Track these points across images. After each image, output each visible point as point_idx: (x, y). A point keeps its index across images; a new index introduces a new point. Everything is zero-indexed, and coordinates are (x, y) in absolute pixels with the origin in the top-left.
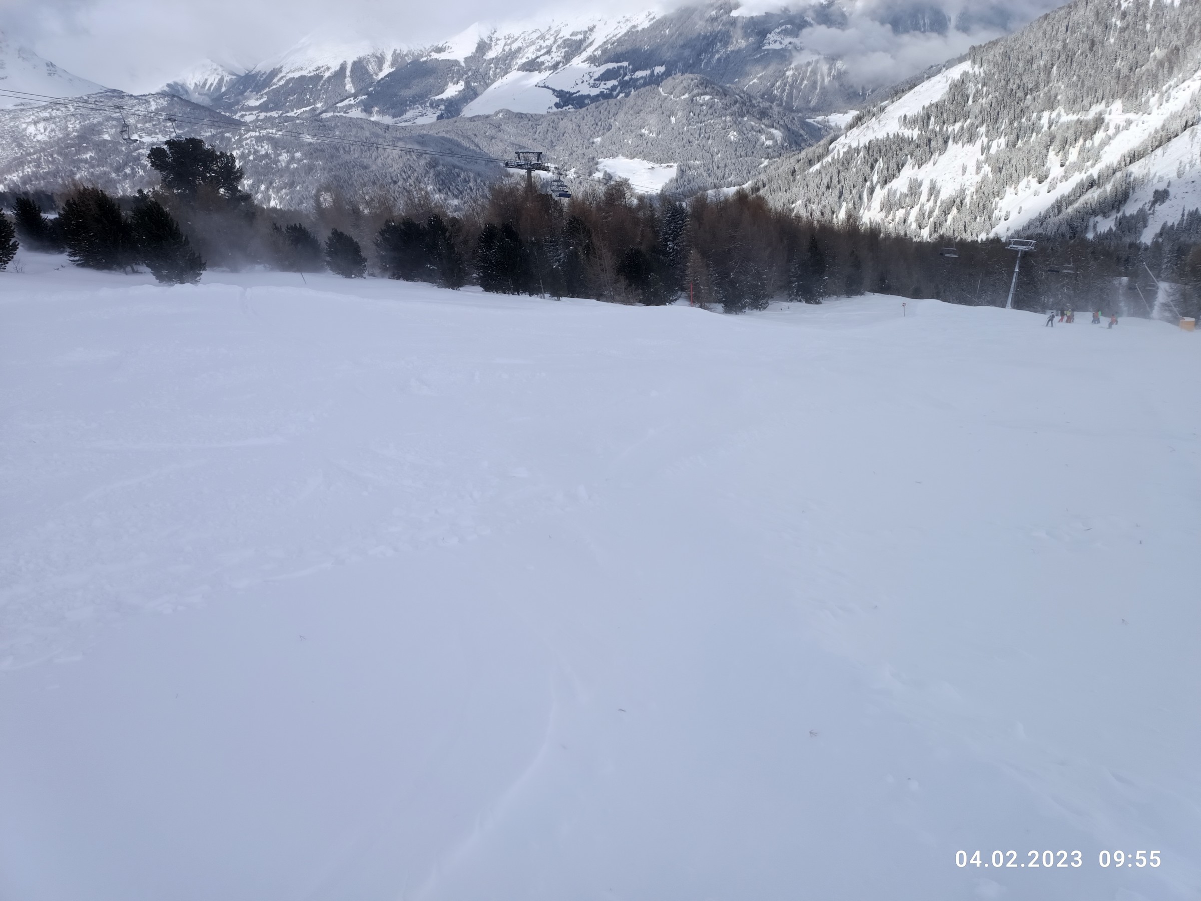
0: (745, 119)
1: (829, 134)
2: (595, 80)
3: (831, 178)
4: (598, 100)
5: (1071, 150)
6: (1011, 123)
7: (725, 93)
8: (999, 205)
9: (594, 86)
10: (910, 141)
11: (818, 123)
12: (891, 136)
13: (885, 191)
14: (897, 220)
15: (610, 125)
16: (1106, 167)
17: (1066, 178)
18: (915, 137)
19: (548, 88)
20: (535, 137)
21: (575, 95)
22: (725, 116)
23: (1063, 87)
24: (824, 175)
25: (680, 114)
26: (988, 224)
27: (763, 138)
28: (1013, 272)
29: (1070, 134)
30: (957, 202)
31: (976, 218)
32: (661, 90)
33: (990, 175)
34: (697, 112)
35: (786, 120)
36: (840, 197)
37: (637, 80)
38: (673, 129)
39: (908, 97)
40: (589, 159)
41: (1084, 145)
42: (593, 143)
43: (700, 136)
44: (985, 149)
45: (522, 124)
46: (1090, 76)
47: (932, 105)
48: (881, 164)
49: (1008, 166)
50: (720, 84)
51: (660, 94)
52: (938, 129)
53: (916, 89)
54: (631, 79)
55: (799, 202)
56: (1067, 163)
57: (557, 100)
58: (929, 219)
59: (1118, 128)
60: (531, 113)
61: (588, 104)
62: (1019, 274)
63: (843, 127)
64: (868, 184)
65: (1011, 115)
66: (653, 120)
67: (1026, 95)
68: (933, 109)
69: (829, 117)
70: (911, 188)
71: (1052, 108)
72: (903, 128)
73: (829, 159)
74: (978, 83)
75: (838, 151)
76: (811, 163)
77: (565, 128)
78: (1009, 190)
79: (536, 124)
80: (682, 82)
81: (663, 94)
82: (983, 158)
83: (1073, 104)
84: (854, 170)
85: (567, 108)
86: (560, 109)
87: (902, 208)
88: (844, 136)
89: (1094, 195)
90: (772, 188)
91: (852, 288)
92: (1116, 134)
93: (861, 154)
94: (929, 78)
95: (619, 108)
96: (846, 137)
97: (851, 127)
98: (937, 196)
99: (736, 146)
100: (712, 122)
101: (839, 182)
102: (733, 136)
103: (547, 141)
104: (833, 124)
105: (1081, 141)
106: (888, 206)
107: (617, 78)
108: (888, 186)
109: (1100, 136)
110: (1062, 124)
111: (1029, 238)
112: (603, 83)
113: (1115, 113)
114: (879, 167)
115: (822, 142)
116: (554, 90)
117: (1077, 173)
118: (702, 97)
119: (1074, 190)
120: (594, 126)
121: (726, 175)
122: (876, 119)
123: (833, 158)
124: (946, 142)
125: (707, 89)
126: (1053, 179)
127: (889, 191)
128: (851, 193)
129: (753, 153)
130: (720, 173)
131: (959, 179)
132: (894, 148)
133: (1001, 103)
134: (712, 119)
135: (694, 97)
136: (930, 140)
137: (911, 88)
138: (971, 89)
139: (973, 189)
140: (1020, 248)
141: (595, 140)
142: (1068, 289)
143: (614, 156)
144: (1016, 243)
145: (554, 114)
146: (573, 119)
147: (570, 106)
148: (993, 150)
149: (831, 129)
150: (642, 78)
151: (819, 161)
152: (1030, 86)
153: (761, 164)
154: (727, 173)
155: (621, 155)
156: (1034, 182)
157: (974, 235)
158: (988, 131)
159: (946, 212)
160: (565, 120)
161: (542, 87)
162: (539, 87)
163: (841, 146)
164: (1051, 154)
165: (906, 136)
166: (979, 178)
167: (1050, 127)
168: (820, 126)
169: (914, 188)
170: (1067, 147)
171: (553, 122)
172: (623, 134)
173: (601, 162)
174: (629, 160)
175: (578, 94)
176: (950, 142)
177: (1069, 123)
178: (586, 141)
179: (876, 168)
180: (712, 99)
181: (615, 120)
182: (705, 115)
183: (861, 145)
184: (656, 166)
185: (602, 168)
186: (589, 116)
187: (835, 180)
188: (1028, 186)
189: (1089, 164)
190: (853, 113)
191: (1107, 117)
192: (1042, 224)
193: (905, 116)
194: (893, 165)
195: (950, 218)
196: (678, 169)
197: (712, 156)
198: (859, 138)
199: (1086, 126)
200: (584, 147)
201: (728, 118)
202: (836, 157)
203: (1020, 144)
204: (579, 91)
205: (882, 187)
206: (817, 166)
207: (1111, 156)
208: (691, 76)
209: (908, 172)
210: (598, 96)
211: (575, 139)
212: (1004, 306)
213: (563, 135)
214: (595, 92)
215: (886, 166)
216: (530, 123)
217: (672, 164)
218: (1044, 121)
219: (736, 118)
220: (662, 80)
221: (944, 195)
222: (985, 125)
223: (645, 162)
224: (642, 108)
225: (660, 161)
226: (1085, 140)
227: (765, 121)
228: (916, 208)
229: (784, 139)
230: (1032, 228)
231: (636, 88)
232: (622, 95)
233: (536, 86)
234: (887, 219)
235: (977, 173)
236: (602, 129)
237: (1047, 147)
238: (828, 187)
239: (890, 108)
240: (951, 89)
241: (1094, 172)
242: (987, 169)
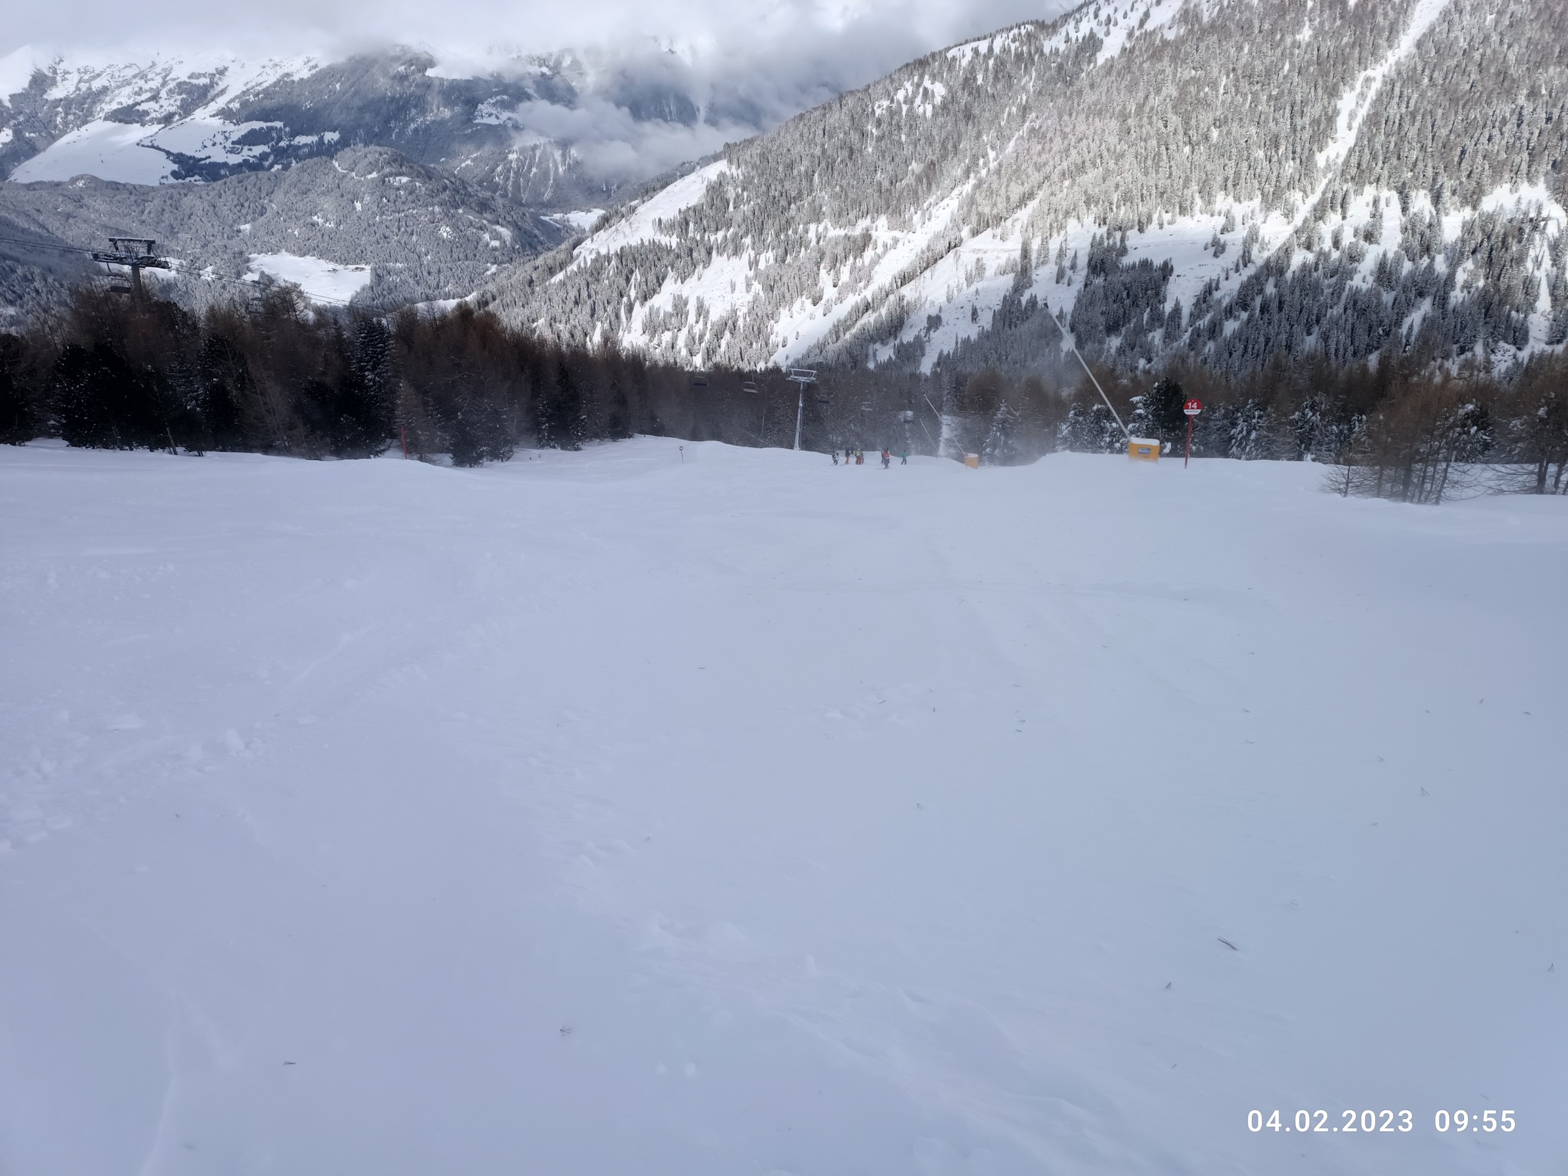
0: (460, 211)
1: (572, 236)
2: (233, 143)
3: (579, 291)
4: (241, 172)
5: (842, 268)
6: (777, 235)
7: (429, 176)
8: (775, 329)
9: (232, 151)
10: (669, 251)
11: (556, 221)
12: (646, 243)
13: (646, 309)
14: (664, 345)
15: (263, 207)
16: (879, 288)
17: (840, 300)
18: (674, 246)
19: (158, 148)
20: (144, 218)
21: (203, 162)
22: (433, 205)
23: (826, 197)
24: (569, 287)
25: (367, 198)
26: (765, 350)
27: (487, 236)
28: (797, 407)
29: (839, 250)
30: (728, 324)
31: (751, 344)
32: (336, 164)
33: (761, 293)
34: (392, 197)
35: (515, 217)
36: (592, 316)
37: (299, 148)
38: (359, 218)
39: (661, 196)
40: (234, 253)
41: (855, 263)
42: (239, 231)
43: (399, 230)
44: (754, 264)
45: (118, 197)
46: (853, 187)
47: (689, 209)
48: (637, 276)
49: (780, 285)
50: (421, 163)
51: (335, 170)
52: (698, 238)
53: (669, 188)
54: (289, 146)
55: (541, 321)
56: (840, 283)
57: (175, 167)
58: (700, 343)
59: (885, 246)
60: (133, 183)
61: (225, 176)
62: (804, 409)
63: (587, 229)
64: (625, 299)
65: (777, 226)
66: (327, 203)
67: (790, 204)
68: (691, 213)
69: (569, 215)
70: (675, 306)
71: (819, 221)
72: (658, 233)
73: (574, 267)
74: (737, 187)
75: (585, 258)
76: (552, 271)
77: (191, 208)
78: (784, 312)
79: (143, 200)
80: (366, 156)
81: (339, 169)
82: (751, 274)
83: (839, 216)
84: (606, 282)
85: (192, 179)
86: (180, 181)
87: (668, 330)
88: (589, 240)
89: (869, 319)
90: (504, 302)
91: (618, 429)
92: (884, 253)
93: (613, 263)
94: (682, 176)
95: (275, 185)
96: (592, 240)
97: (597, 228)
98: (706, 317)
99: (451, 245)
100: (415, 212)
101: (589, 296)
102: (445, 232)
103: (163, 225)
104: (575, 225)
105: (851, 259)
106: (652, 327)
107: (268, 143)
108: (649, 303)
109: (869, 254)
110: (830, 239)
111: (810, 367)
112: (246, 148)
113: (882, 229)
114: (636, 280)
115: (563, 246)
116: (168, 153)
117: (851, 295)
118: (398, 178)
119: (850, 313)
120: (238, 208)
121: (442, 284)
122: (627, 221)
123: (579, 267)
124: (709, 253)
125: (404, 169)
126: (828, 301)
127: (651, 309)
128: (605, 311)
129: (475, 255)
130: (432, 281)
131: (729, 296)
132: (650, 257)
133: (764, 210)
134: (414, 209)
135: (386, 176)
136: (691, 250)
137: (663, 187)
138: (731, 194)
139: (745, 310)
140: (802, 379)
141: (242, 227)
142: (855, 425)
143: (274, 251)
144: (796, 373)
145: (172, 186)
146: (204, 195)
147: (197, 177)
148: (762, 266)
149: (573, 230)
150: (306, 145)
151: (561, 270)
152: (793, 194)
153: (487, 270)
154: (442, 281)
155: (283, 250)
156: (808, 302)
157: (752, 364)
158: (754, 243)
159: (718, 336)
160: (191, 197)
161: (148, 147)
162: (143, 146)
163: (588, 252)
164: (823, 272)
165: (664, 244)
166: (750, 297)
167: (818, 242)
168: (558, 226)
169: (680, 306)
170: (838, 265)
171: (171, 198)
172: (285, 221)
173: (255, 259)
174: (297, 258)
175: (208, 161)
176: (714, 253)
177: (837, 237)
178: (227, 228)
179: (633, 281)
180: (411, 182)
181: (271, 201)
182: (403, 203)
183: (612, 252)
184: (340, 267)
185: (256, 267)
186: (228, 193)
187: (584, 294)
188: (803, 309)
189: (861, 285)
190: (597, 214)
191: (874, 233)
192: (821, 352)
193: (660, 220)
194: (651, 277)
195: (723, 343)
196: (372, 273)
197: (419, 257)
198: (607, 243)
199: (854, 242)
200: (225, 236)
201: (437, 209)
202: (582, 265)
203: (789, 259)
204: (210, 157)
205: (642, 304)
206: (560, 276)
207: (883, 276)
208: (378, 149)
209: (670, 287)
210: (239, 165)
211: (210, 225)
212: (791, 447)
213: (190, 218)
214: (234, 159)
215: (643, 279)
216: (133, 198)
217: (363, 266)
218: (812, 235)
219: (448, 209)
220: (337, 151)
221: (715, 315)
222: (750, 236)
223: (322, 261)
224: (310, 187)
225: (345, 261)
226: (855, 258)
227: (487, 215)
228: (685, 331)
229: (514, 240)
230: (812, 355)
231: (299, 159)
232: (277, 167)
233: (138, 144)
234: (652, 344)
235: (748, 291)
236: (251, 211)
237: (818, 264)
238: (576, 303)
239: (641, 209)
240: (708, 191)
241: (868, 294)
242: (757, 287)
